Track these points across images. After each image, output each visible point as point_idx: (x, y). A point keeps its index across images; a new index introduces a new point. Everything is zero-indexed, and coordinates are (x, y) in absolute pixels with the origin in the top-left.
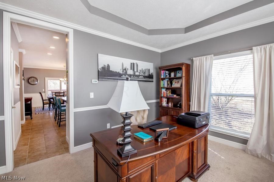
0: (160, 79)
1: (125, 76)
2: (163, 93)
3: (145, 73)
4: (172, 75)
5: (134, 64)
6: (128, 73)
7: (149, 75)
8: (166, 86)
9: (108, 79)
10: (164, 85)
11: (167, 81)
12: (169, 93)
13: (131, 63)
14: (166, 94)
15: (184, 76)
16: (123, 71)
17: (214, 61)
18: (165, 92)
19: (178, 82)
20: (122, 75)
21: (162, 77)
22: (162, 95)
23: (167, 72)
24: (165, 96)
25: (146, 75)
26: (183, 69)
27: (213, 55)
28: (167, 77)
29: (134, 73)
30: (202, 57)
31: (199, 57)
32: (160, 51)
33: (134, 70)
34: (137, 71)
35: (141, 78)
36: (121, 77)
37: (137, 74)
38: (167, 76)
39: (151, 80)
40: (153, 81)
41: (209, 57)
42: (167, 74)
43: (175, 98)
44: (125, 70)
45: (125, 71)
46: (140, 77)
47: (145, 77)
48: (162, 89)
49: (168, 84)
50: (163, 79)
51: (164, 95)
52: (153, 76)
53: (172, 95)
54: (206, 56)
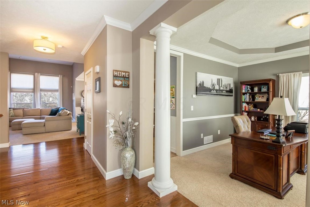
0: (242, 94)
1: (213, 91)
2: (244, 107)
3: (227, 88)
4: (256, 90)
5: (219, 79)
6: (215, 88)
7: (230, 89)
8: (248, 101)
9: (203, 94)
10: (245, 99)
11: (249, 96)
12: (252, 107)
13: (218, 79)
14: (249, 108)
15: (271, 91)
16: (212, 87)
17: (302, 77)
18: (247, 106)
19: (263, 97)
20: (211, 91)
21: (244, 91)
22: (243, 109)
23: (249, 87)
24: (247, 110)
25: (228, 90)
26: (270, 84)
27: (301, 72)
28: (249, 92)
29: (220, 88)
30: (290, 74)
31: (286, 74)
32: (238, 66)
33: (219, 85)
34: (222, 87)
35: (224, 93)
36: (211, 92)
37: (222, 88)
38: (248, 90)
39: (231, 94)
40: (232, 96)
41: (297, 73)
42: (249, 89)
43: (258, 112)
44: (213, 85)
45: (213, 87)
46: (224, 91)
47: (227, 91)
48: (243, 103)
49: (250, 99)
50: (244, 94)
51: (245, 109)
52: (232, 90)
53: (255, 109)
54: (294, 73)
